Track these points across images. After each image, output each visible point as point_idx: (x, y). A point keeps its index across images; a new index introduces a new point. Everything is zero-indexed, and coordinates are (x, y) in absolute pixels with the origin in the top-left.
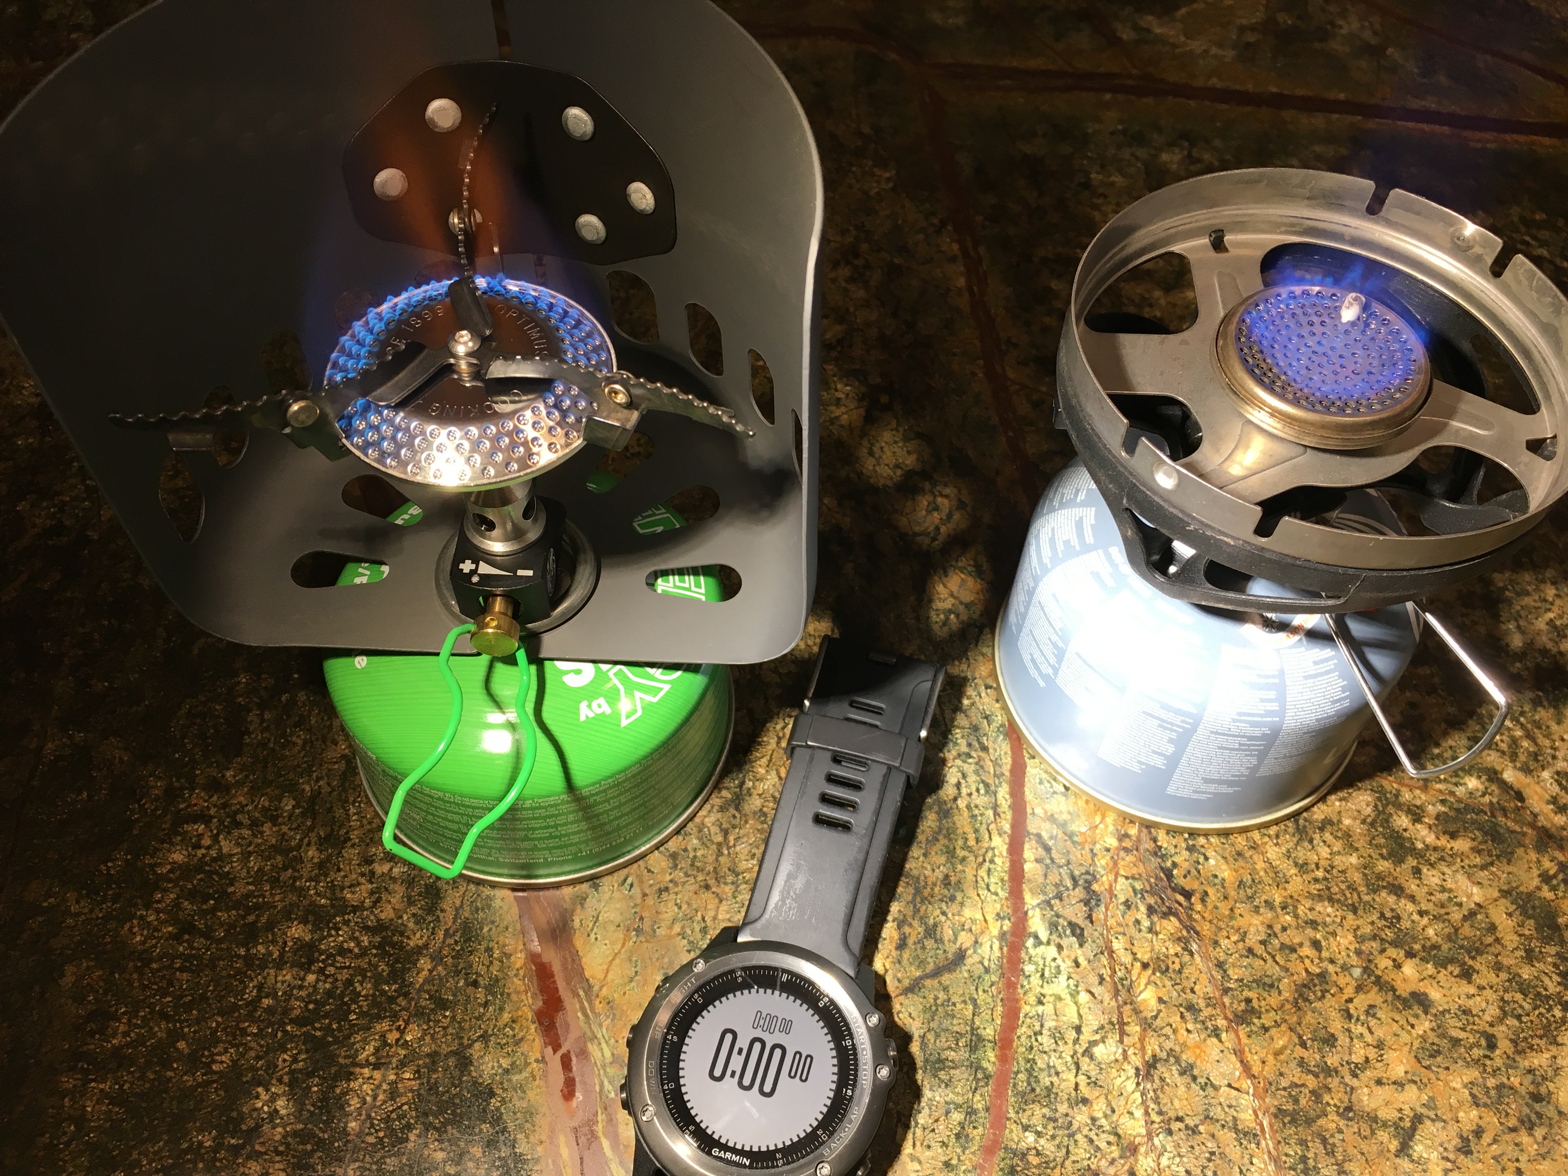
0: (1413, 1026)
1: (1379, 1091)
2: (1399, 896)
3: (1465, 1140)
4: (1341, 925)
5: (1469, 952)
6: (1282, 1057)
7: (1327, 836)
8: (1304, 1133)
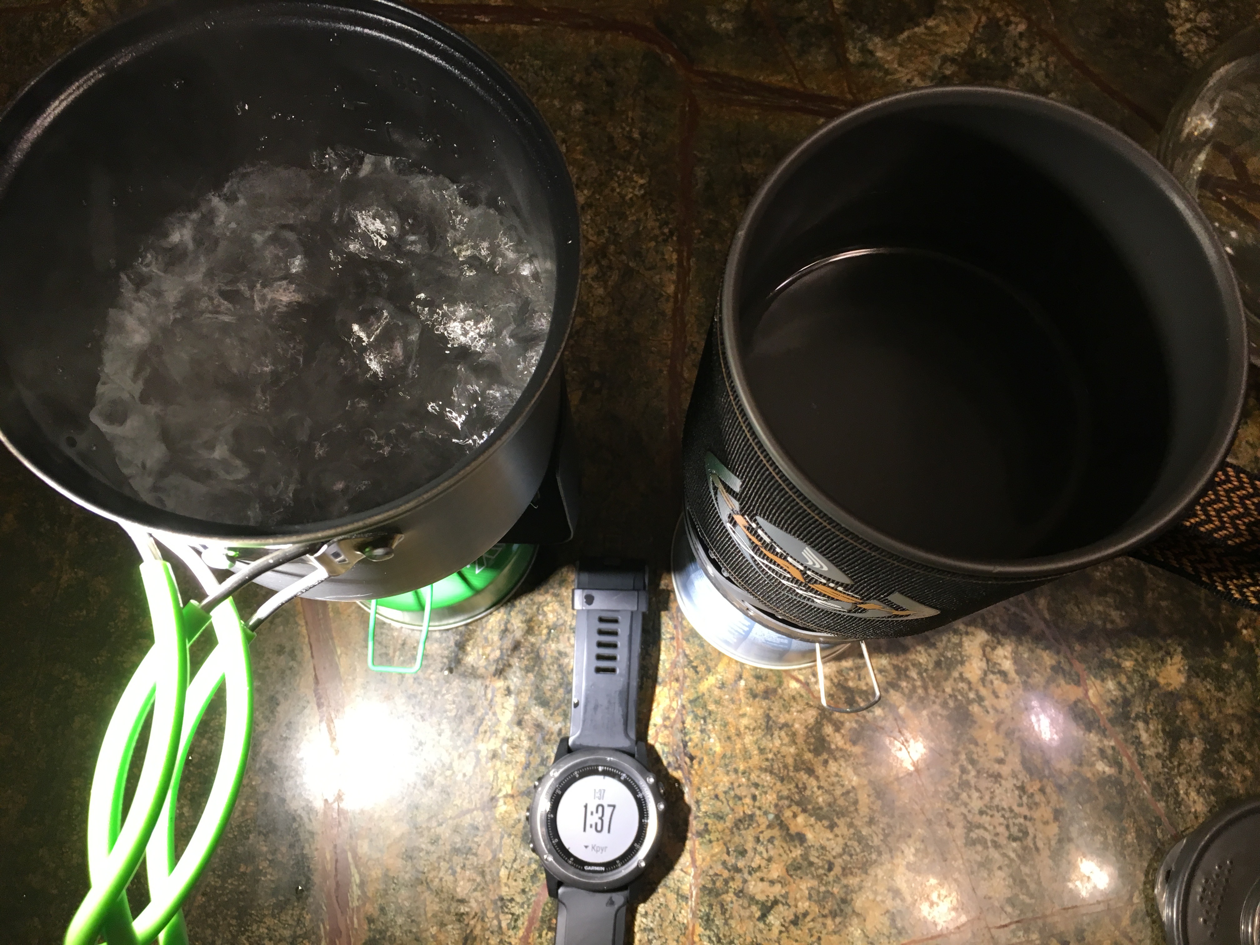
0: (791, 851)
1: (760, 885)
2: (810, 776)
3: (796, 917)
4: (772, 788)
5: (837, 814)
6: (715, 858)
7: (783, 733)
8: (714, 901)
